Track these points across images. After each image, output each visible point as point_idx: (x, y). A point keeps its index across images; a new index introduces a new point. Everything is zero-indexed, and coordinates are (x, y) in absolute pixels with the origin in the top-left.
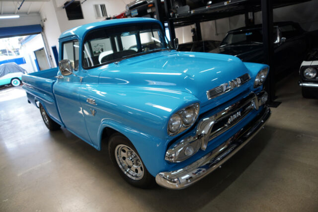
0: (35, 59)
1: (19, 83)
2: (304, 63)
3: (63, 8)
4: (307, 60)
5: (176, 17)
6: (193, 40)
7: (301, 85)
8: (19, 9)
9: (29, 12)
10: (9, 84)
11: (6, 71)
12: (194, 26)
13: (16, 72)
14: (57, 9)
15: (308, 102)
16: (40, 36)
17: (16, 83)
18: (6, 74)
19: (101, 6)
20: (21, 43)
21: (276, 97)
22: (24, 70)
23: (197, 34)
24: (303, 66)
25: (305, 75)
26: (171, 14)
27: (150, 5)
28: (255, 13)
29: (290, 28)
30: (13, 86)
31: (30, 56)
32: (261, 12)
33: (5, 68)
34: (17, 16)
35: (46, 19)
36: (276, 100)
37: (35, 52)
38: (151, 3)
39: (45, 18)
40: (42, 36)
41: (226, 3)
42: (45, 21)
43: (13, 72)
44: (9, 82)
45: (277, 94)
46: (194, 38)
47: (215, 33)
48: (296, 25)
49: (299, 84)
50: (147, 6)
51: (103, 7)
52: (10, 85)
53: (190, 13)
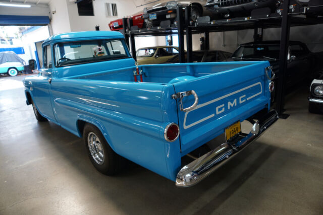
0: (36, 50)
1: (16, 72)
2: (315, 81)
3: (75, 3)
4: (318, 78)
5: (196, 26)
6: (201, 49)
7: (310, 100)
9: (38, 2)
10: (5, 74)
11: (4, 59)
12: (203, 35)
13: (14, 61)
14: (69, 4)
15: (314, 116)
16: (46, 28)
17: (13, 73)
18: (4, 62)
19: (112, 5)
20: (22, 33)
21: (285, 110)
22: (23, 60)
23: (205, 43)
24: (314, 84)
25: (315, 92)
26: (191, 22)
27: (170, 12)
28: (264, 30)
29: (297, 47)
30: (10, 76)
31: (30, 47)
32: (281, 29)
33: (3, 56)
34: (29, 6)
35: (55, 12)
36: (284, 113)
37: (36, 43)
38: (170, 10)
39: (54, 10)
40: (49, 28)
41: (246, 19)
42: (54, 14)
43: (12, 61)
44: (6, 71)
45: (285, 107)
46: (202, 46)
47: (222, 44)
48: (303, 45)
49: (309, 99)
50: (167, 11)
51: (114, 6)
52: (7, 75)
53: (210, 23)
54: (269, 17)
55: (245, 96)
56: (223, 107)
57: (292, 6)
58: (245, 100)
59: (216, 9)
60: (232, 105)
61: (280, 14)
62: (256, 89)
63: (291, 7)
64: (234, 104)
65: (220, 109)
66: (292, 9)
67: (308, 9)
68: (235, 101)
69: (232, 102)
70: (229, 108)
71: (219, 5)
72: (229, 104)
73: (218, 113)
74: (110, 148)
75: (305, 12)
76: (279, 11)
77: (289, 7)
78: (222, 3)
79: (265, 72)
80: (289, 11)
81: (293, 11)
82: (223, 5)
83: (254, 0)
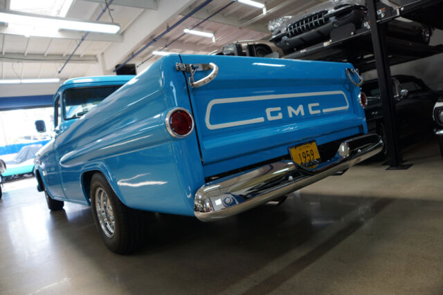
2: (438, 105)
3: (114, 71)
7: (437, 133)
8: (59, 72)
18: (29, 159)
24: (437, 108)
25: (440, 119)
33: (28, 151)
34: (57, 80)
41: (326, 44)
44: (30, 170)
49: (435, 133)
52: (31, 175)
54: (355, 34)
55: (317, 104)
56: (279, 111)
57: (380, 10)
58: (319, 112)
59: (286, 41)
60: (297, 113)
61: (369, 27)
62: (338, 101)
63: (380, 12)
64: (300, 112)
65: (273, 114)
66: (380, 15)
67: (402, 9)
68: (301, 108)
69: (296, 109)
70: (291, 116)
71: (288, 35)
72: (290, 109)
73: (270, 118)
74: (120, 201)
75: (398, 13)
76: (366, 25)
77: (376, 13)
78: (291, 32)
79: (347, 76)
80: (377, 17)
81: (383, 16)
82: (293, 35)
83: (332, 19)
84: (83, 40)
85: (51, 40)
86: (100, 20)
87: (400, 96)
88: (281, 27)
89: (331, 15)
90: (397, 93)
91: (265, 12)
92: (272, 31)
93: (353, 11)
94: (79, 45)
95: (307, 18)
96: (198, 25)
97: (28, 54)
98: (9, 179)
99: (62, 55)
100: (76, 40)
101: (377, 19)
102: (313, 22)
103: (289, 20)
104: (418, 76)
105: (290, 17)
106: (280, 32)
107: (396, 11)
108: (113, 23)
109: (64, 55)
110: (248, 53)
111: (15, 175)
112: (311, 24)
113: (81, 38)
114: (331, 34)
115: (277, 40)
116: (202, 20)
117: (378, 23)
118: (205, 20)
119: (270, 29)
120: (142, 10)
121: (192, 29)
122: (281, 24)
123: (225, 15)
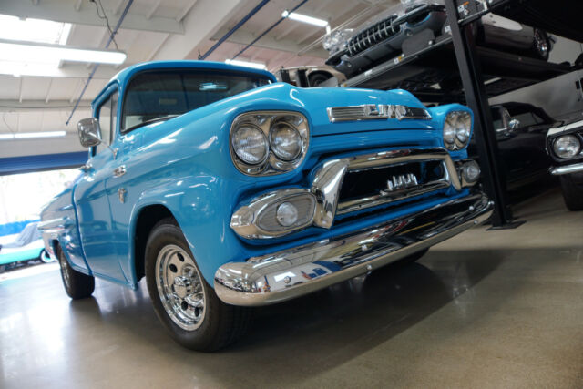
2: (552, 132)
7: (554, 172)
8: (67, 123)
10: (35, 260)
24: (550, 136)
25: (558, 153)
30: (43, 262)
41: (396, 61)
44: (37, 255)
52: (38, 261)
54: (434, 43)
57: (462, 6)
59: (346, 62)
61: (451, 32)
63: (462, 8)
66: (463, 12)
67: (491, 1)
71: (348, 54)
75: (486, 8)
76: (448, 29)
77: (457, 10)
78: (352, 50)
80: (459, 16)
81: (466, 14)
82: (355, 53)
83: (404, 26)
84: (90, 78)
85: (51, 80)
86: (110, 47)
87: (509, 129)
88: (339, 44)
89: (402, 21)
90: (505, 125)
91: (329, 31)
92: (328, 50)
93: (430, 14)
94: (86, 86)
95: (371, 28)
96: (241, 52)
97: (24, 101)
98: (9, 267)
99: (69, 101)
100: (83, 78)
101: (459, 18)
102: (379, 32)
103: (349, 34)
104: (536, 104)
105: (352, 30)
106: (338, 50)
107: (482, 5)
108: (117, 50)
109: (72, 101)
110: (298, 83)
111: (16, 263)
112: (377, 36)
113: (88, 76)
114: (403, 46)
115: (335, 61)
116: (245, 46)
117: (460, 24)
118: (249, 46)
119: (325, 48)
120: (166, 35)
121: (233, 59)
122: (340, 40)
123: (278, 38)
